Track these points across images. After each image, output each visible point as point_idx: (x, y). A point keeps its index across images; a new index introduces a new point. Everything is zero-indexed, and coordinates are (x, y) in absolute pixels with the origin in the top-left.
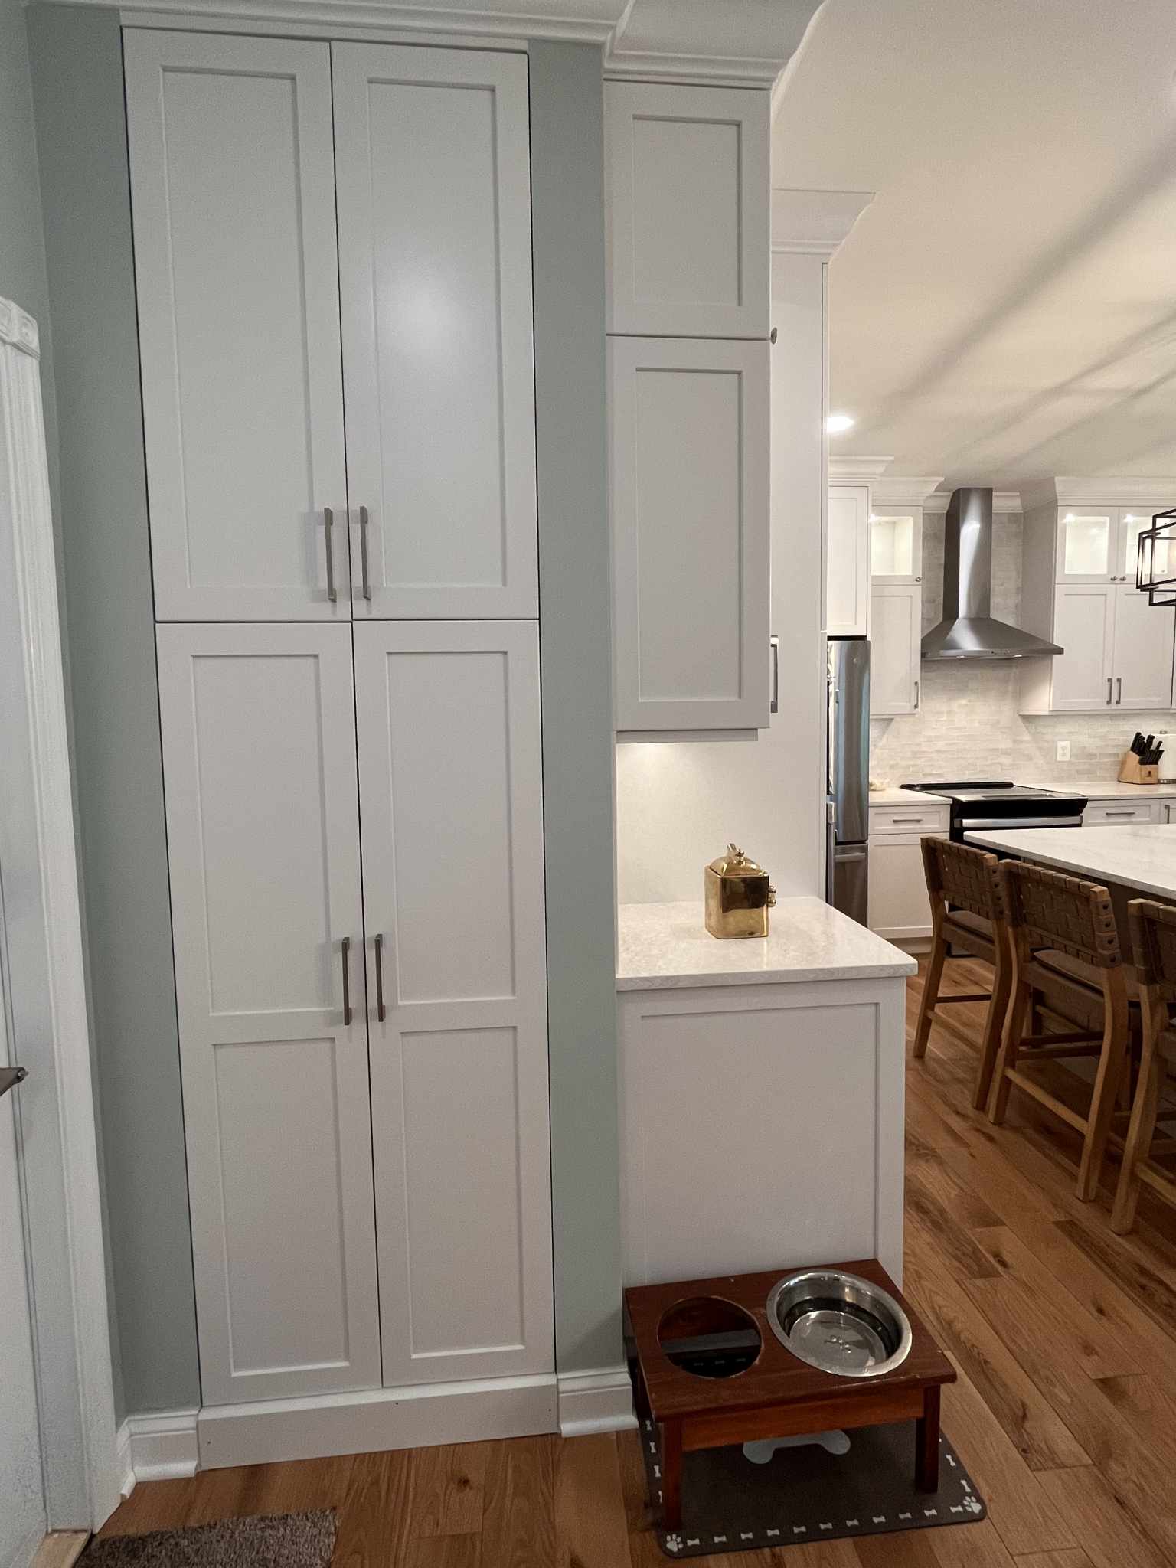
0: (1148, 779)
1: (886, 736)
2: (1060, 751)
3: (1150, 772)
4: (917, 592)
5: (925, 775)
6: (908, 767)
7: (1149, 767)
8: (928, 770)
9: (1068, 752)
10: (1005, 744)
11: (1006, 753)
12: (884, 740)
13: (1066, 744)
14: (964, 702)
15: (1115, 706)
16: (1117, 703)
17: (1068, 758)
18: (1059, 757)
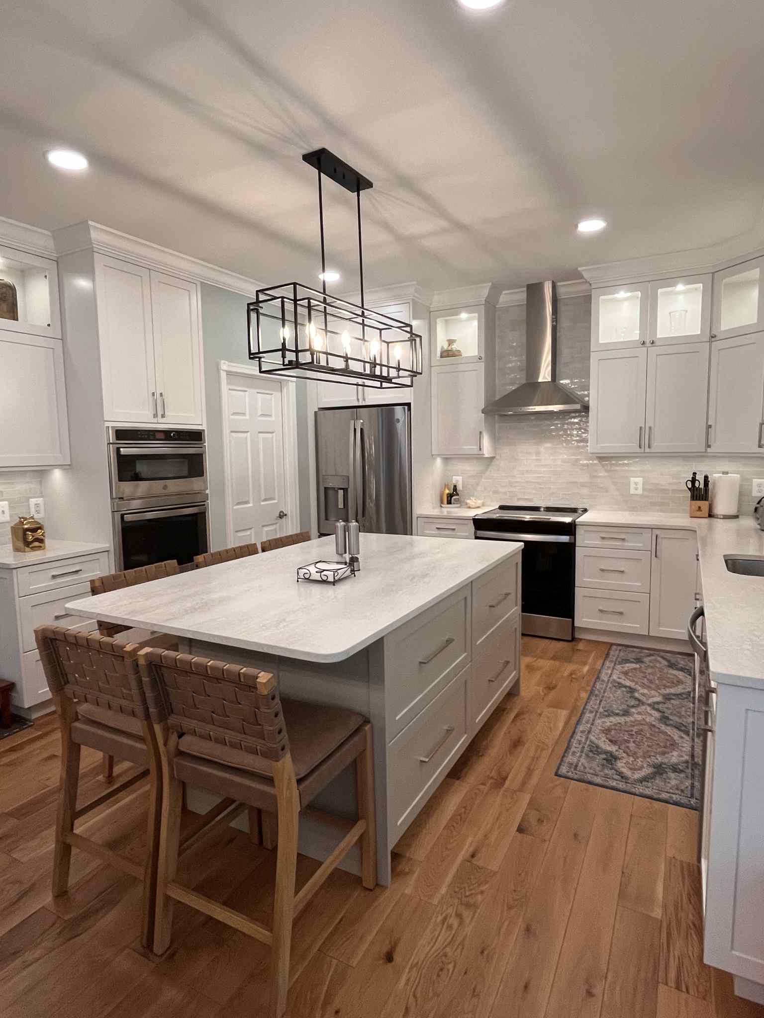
0: (698, 514)
1: (489, 469)
2: (632, 486)
3: (700, 507)
4: (482, 366)
5: (519, 499)
6: (505, 493)
7: (699, 503)
8: (520, 496)
9: (640, 486)
10: (584, 478)
11: (583, 485)
12: (488, 473)
13: (640, 480)
14: (548, 445)
15: (647, 450)
16: (649, 447)
17: (640, 492)
18: (632, 491)
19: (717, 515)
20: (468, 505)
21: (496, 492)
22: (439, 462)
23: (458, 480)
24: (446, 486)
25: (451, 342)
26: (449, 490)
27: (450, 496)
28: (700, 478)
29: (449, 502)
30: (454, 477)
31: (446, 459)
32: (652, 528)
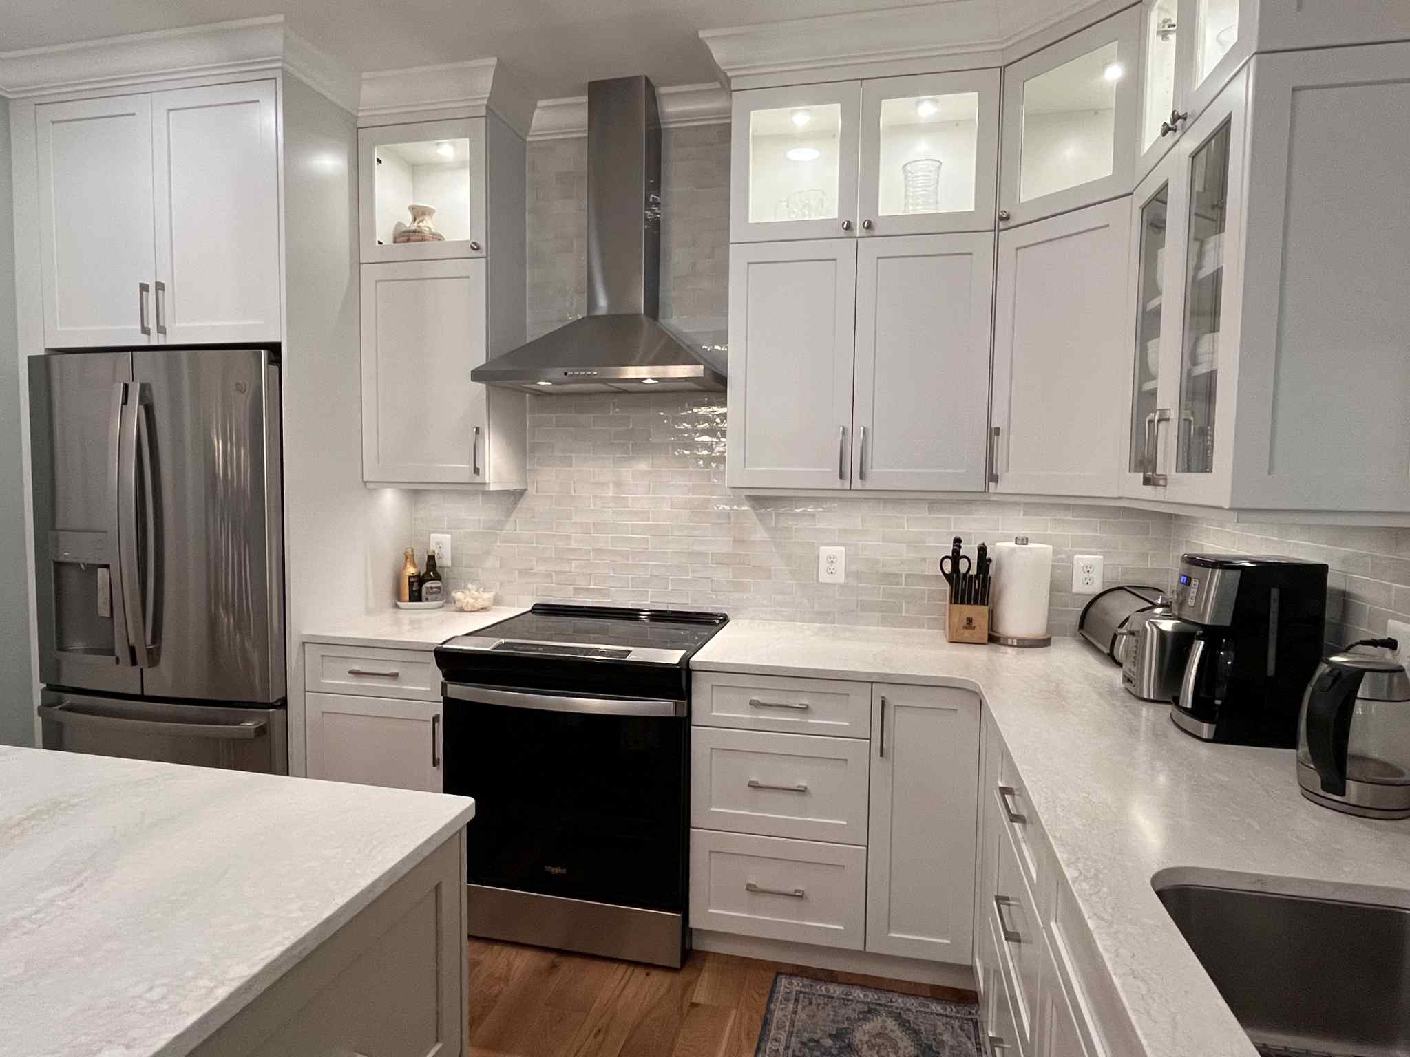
0: (967, 634)
1: (512, 519)
2: (823, 565)
3: (970, 620)
4: (479, 268)
5: (578, 590)
6: (549, 575)
7: (968, 610)
8: (582, 583)
9: (840, 566)
10: (721, 545)
11: (719, 560)
12: (509, 527)
13: (839, 552)
14: (643, 466)
15: (857, 484)
16: (862, 476)
17: (840, 578)
18: (824, 577)
19: (1006, 638)
20: (458, 605)
21: (526, 572)
22: (389, 499)
23: (442, 544)
24: (409, 557)
25: (419, 213)
26: (415, 566)
27: (419, 580)
28: (970, 550)
29: (416, 597)
30: (433, 535)
31: (416, 492)
32: (872, 683)
